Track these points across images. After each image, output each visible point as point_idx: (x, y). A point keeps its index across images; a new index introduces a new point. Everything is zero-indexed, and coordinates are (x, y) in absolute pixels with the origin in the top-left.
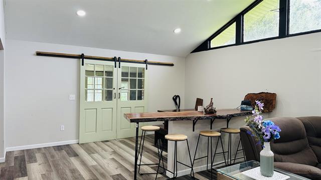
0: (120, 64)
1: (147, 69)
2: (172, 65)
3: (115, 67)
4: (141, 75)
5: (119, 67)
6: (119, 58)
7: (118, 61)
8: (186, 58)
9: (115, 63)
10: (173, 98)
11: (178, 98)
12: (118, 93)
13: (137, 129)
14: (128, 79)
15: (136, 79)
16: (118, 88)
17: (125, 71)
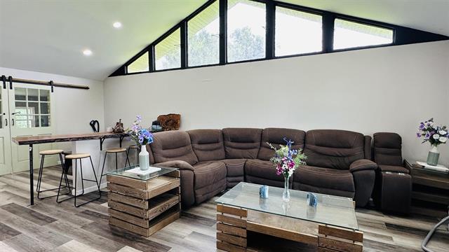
0: (11, 84)
1: (52, 91)
2: (87, 88)
3: (5, 87)
4: (45, 98)
5: (11, 88)
6: (10, 77)
7: (8, 81)
8: (104, 81)
9: (4, 83)
10: (90, 124)
11: (96, 124)
12: (11, 119)
13: (31, 152)
14: (25, 103)
15: (37, 103)
16: (11, 113)
17: (20, 93)
